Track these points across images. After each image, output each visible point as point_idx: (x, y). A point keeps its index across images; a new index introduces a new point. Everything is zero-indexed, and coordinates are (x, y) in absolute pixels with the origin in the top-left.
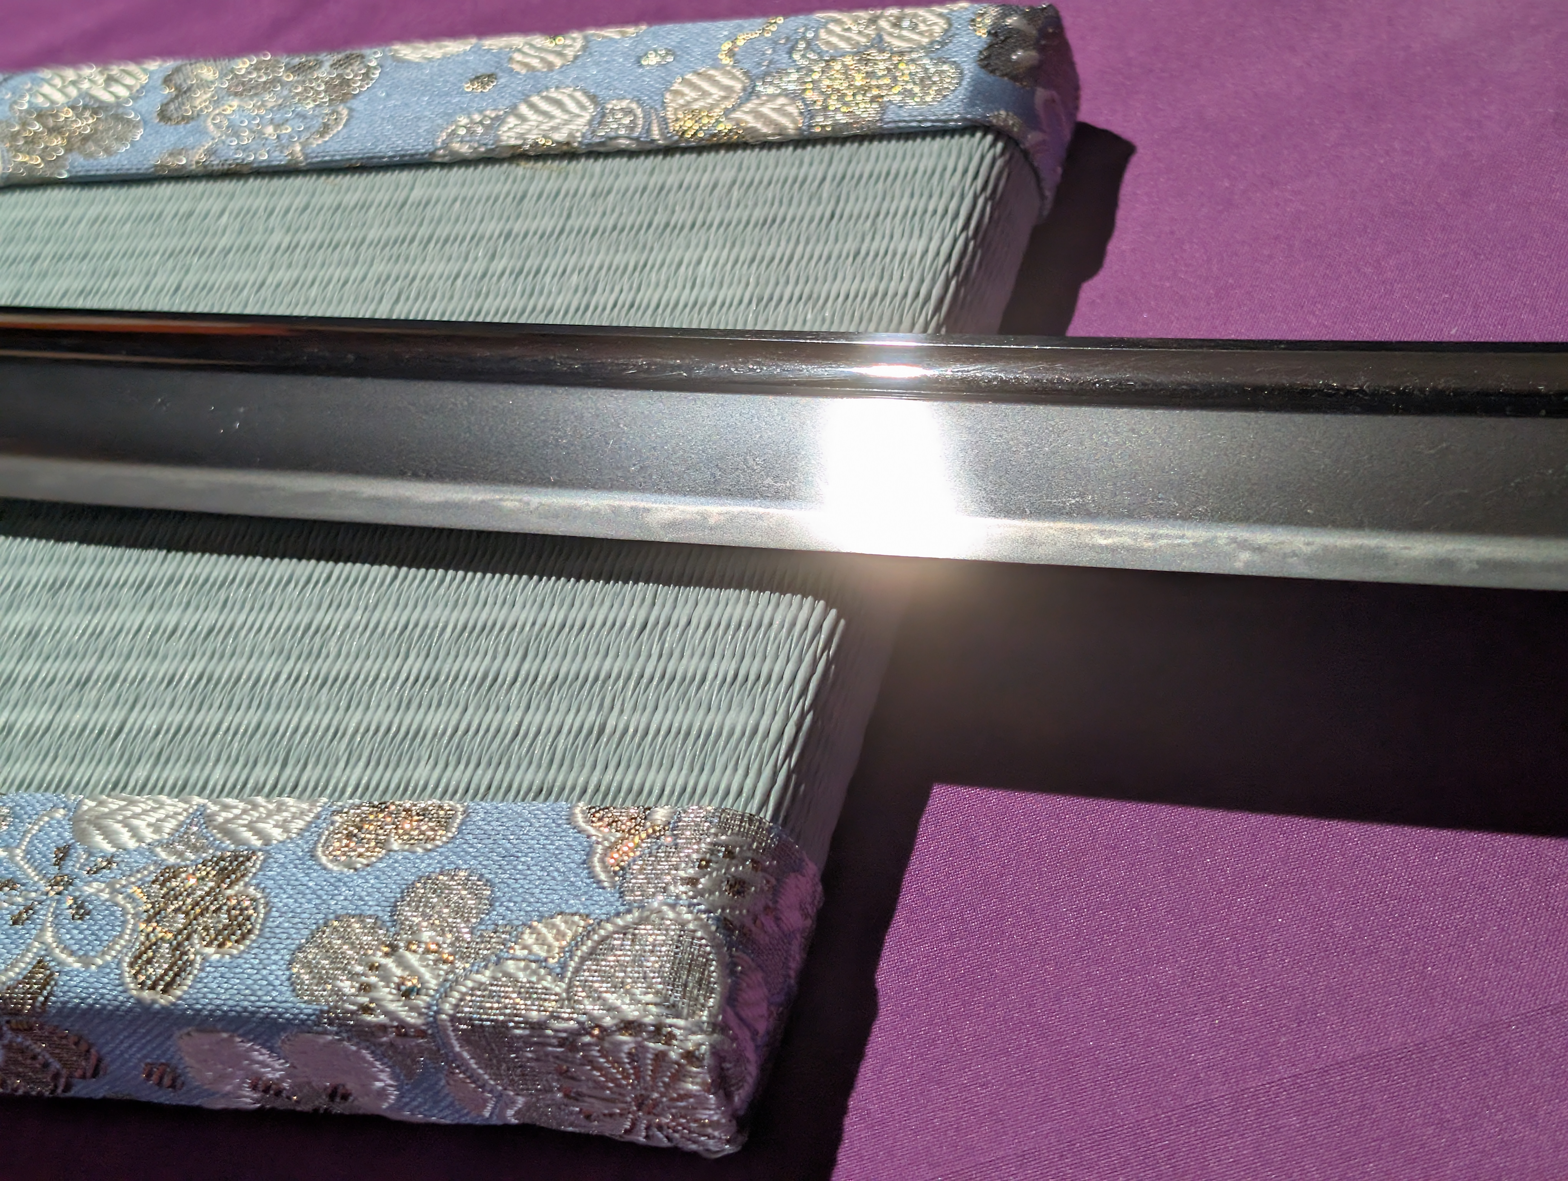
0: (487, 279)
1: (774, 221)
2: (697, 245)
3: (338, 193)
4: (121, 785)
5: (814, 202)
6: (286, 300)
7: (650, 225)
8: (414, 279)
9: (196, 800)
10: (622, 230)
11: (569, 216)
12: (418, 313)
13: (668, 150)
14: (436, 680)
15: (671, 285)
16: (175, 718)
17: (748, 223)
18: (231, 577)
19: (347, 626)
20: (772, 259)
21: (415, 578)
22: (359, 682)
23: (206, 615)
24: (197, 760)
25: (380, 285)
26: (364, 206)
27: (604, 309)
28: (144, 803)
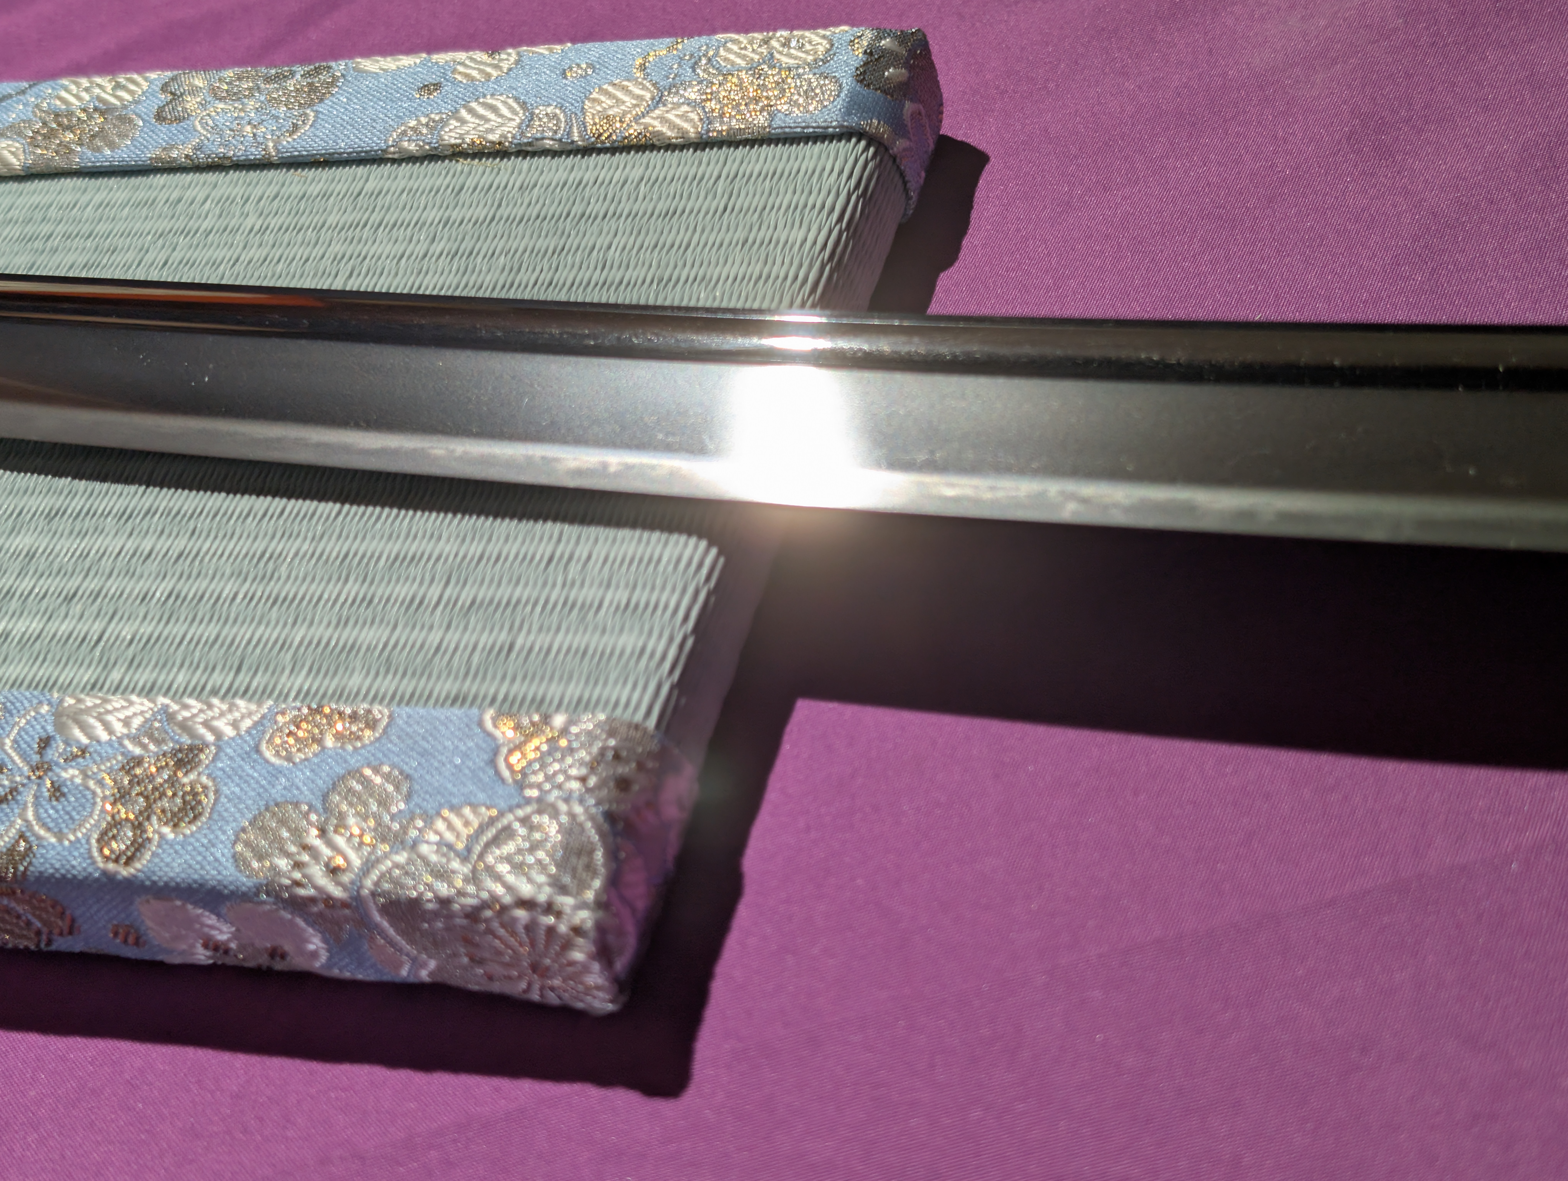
0: (427, 259)
1: (675, 213)
2: (608, 233)
3: (305, 183)
4: (99, 686)
5: (710, 197)
6: (256, 275)
7: (568, 215)
8: (365, 258)
9: (162, 700)
10: (545, 218)
11: (500, 205)
12: (368, 286)
13: (587, 151)
14: (371, 601)
15: (584, 267)
16: (146, 629)
17: (652, 214)
18: (199, 510)
19: (296, 554)
20: (672, 246)
21: (356, 514)
22: (305, 603)
23: (176, 542)
24: (164, 665)
25: (336, 262)
26: (326, 196)
27: (526, 286)
28: (117, 702)
